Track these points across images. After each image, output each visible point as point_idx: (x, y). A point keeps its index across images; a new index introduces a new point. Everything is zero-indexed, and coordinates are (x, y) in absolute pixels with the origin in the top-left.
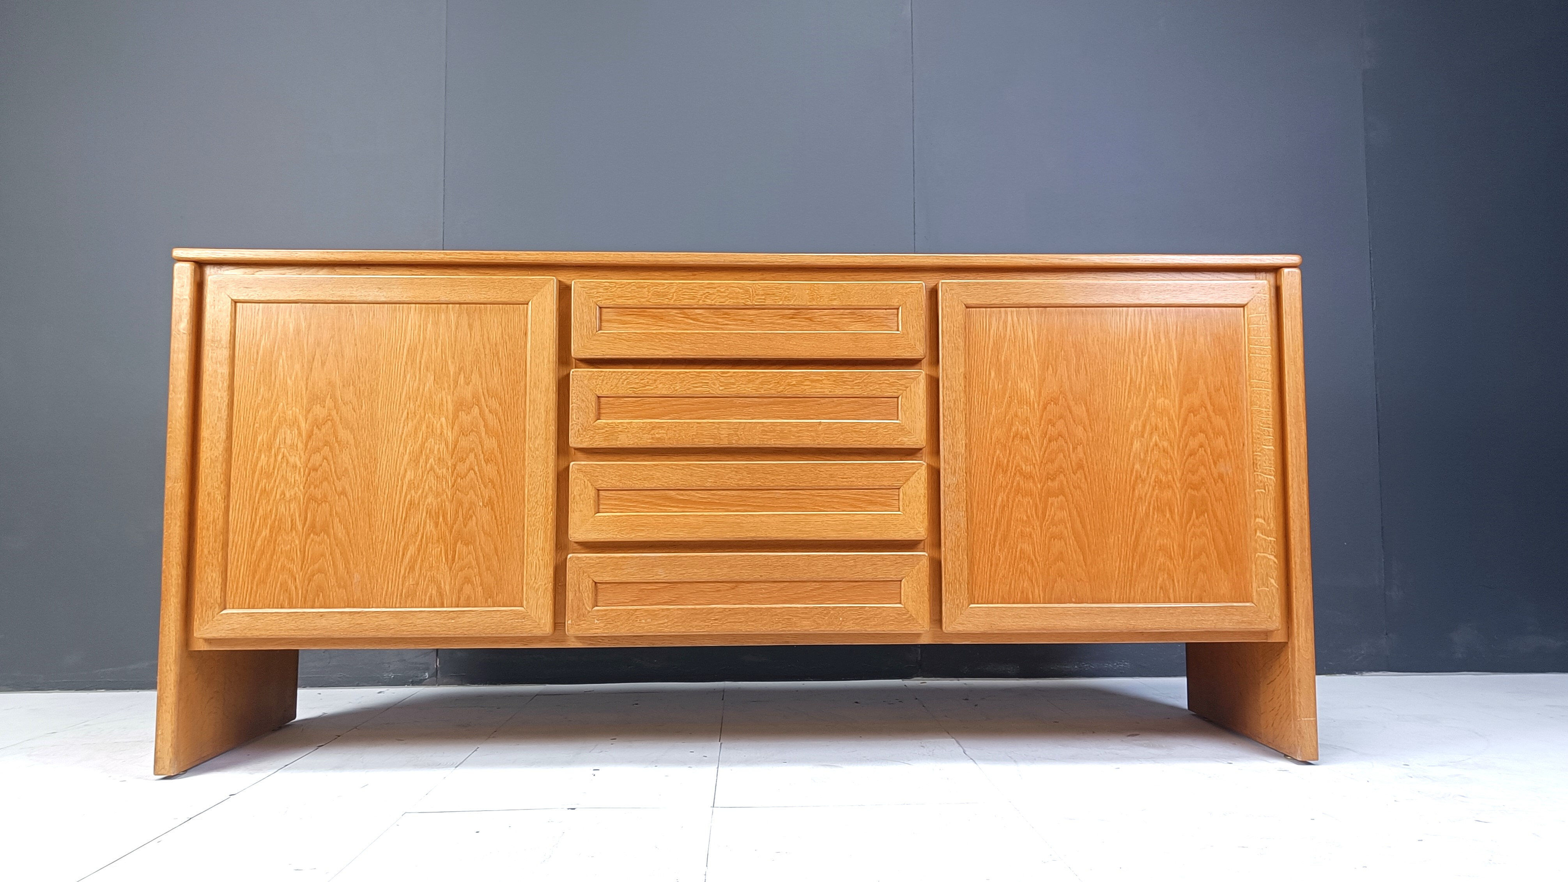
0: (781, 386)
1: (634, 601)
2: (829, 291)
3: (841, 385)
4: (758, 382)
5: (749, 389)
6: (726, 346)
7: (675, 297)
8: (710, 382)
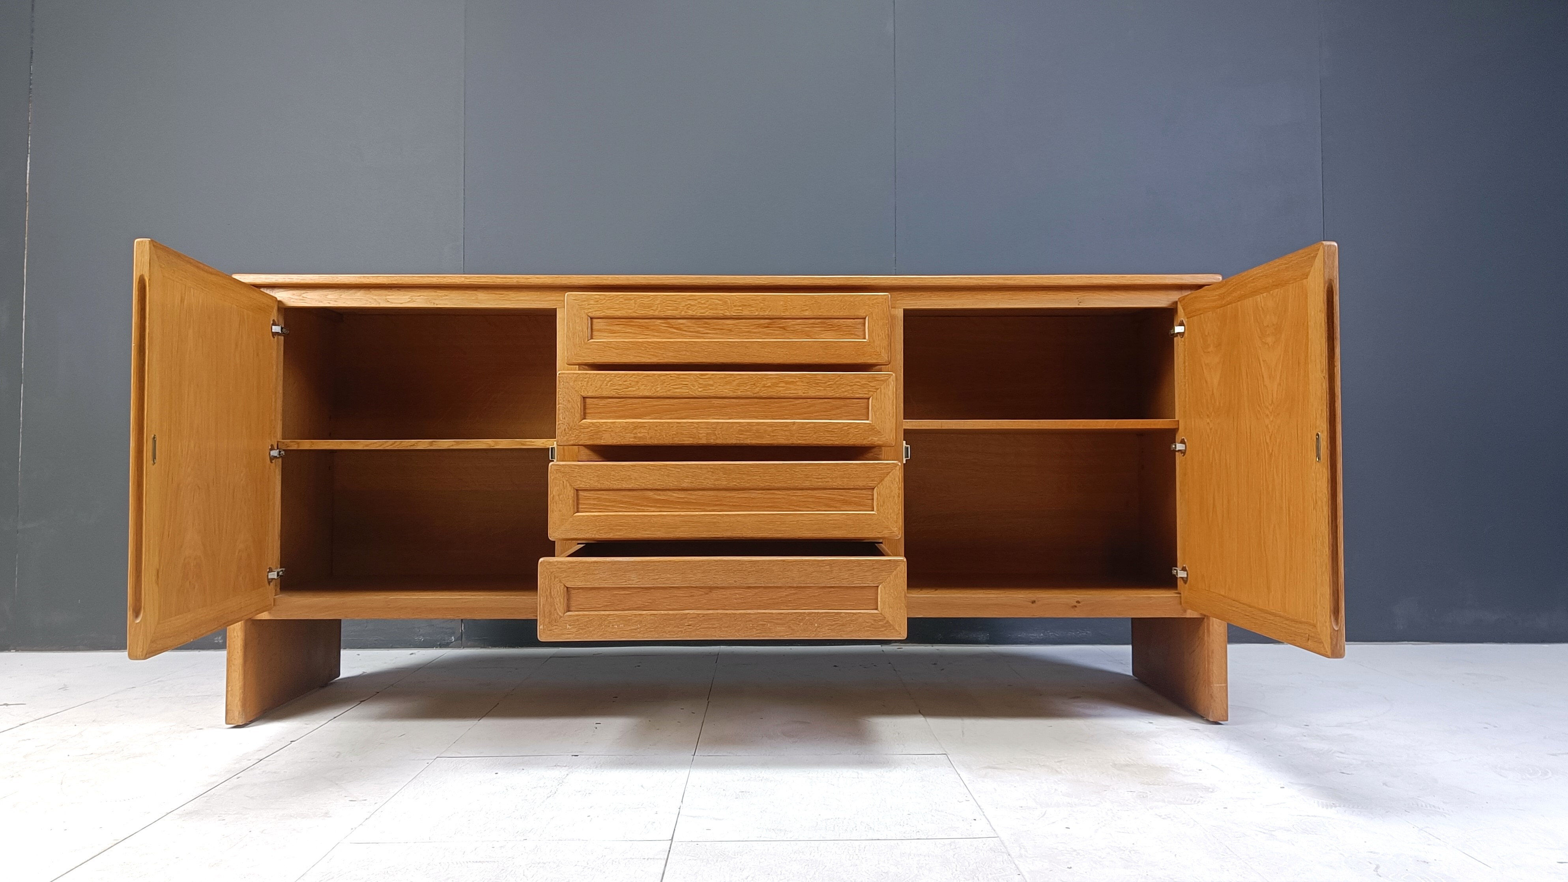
0: (757, 387)
1: (607, 606)
2: (801, 303)
3: (815, 387)
4: (735, 383)
5: (726, 391)
6: (706, 353)
7: (659, 309)
8: (690, 384)
